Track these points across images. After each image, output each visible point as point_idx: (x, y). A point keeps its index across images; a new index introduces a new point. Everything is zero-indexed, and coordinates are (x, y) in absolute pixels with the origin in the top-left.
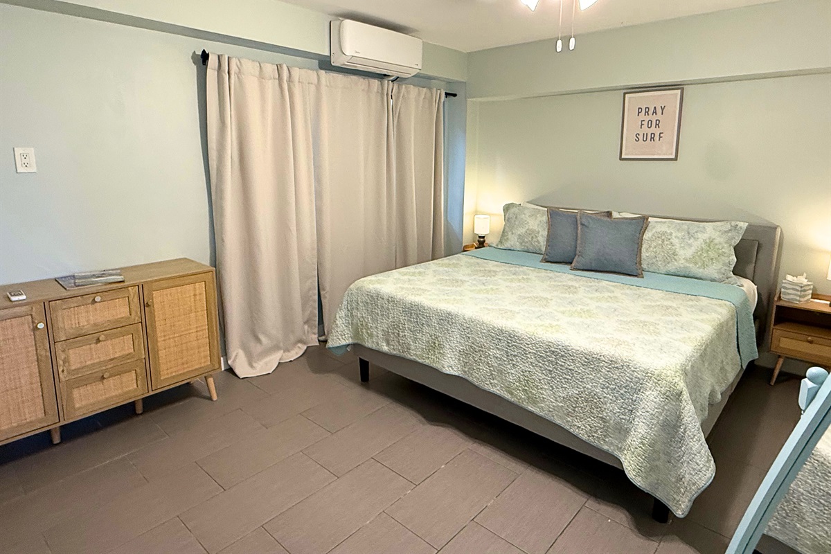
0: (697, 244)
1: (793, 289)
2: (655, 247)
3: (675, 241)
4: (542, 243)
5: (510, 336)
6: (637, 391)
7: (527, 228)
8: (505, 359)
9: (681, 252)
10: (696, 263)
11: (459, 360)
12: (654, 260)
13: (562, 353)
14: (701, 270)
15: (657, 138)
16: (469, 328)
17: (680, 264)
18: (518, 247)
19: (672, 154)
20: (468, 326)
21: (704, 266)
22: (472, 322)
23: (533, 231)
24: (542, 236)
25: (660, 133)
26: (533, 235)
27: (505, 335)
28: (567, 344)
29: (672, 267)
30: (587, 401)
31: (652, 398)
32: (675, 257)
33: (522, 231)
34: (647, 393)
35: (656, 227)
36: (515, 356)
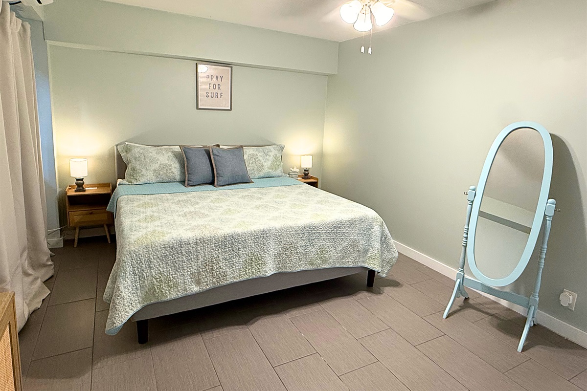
0: (271, 158)
1: (295, 174)
2: (252, 163)
3: (261, 158)
4: (176, 174)
5: (310, 228)
6: (370, 229)
7: (159, 164)
8: (308, 244)
9: (265, 164)
10: (272, 169)
11: (275, 261)
12: (253, 171)
13: (340, 225)
14: (275, 172)
15: (219, 96)
16: (280, 235)
17: (266, 171)
18: (154, 180)
19: (228, 107)
20: (280, 234)
21: (276, 170)
22: (283, 230)
23: (166, 165)
24: (175, 167)
25: (221, 93)
26: (167, 168)
27: (307, 229)
28: (341, 219)
29: (261, 174)
30: (351, 246)
31: (377, 229)
32: (263, 167)
33: (156, 166)
34: (375, 228)
35: (248, 152)
36: (313, 240)
